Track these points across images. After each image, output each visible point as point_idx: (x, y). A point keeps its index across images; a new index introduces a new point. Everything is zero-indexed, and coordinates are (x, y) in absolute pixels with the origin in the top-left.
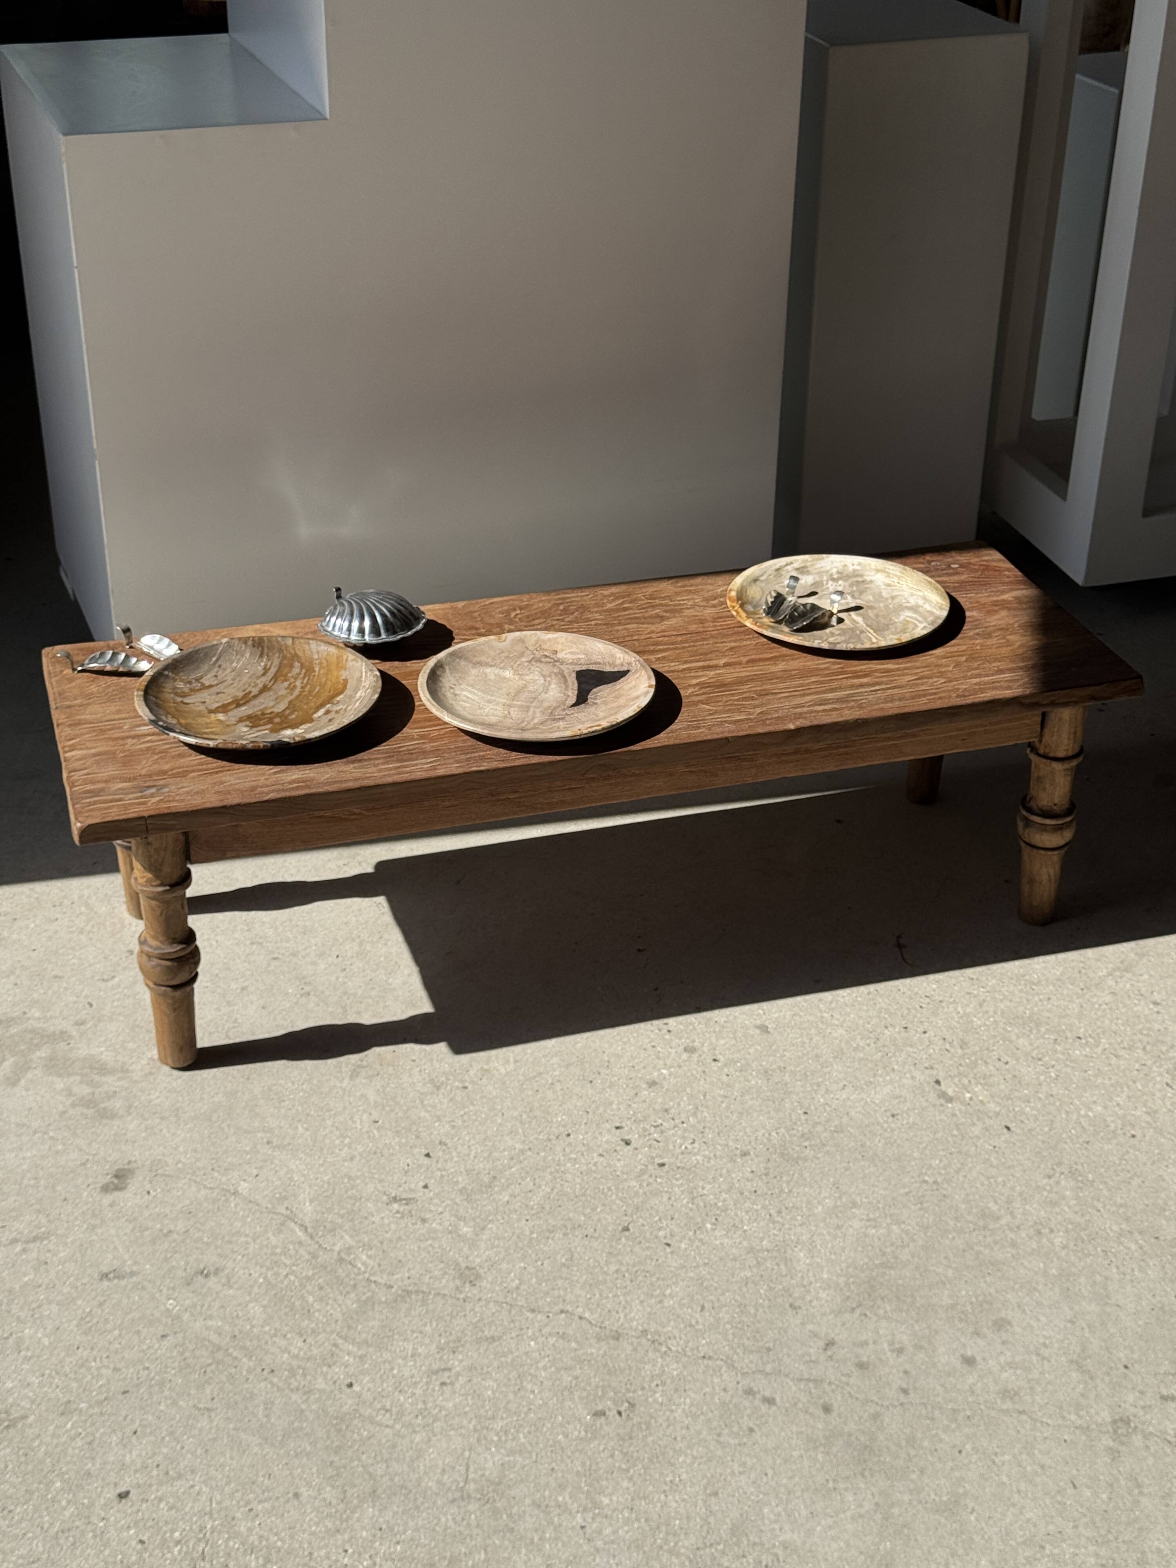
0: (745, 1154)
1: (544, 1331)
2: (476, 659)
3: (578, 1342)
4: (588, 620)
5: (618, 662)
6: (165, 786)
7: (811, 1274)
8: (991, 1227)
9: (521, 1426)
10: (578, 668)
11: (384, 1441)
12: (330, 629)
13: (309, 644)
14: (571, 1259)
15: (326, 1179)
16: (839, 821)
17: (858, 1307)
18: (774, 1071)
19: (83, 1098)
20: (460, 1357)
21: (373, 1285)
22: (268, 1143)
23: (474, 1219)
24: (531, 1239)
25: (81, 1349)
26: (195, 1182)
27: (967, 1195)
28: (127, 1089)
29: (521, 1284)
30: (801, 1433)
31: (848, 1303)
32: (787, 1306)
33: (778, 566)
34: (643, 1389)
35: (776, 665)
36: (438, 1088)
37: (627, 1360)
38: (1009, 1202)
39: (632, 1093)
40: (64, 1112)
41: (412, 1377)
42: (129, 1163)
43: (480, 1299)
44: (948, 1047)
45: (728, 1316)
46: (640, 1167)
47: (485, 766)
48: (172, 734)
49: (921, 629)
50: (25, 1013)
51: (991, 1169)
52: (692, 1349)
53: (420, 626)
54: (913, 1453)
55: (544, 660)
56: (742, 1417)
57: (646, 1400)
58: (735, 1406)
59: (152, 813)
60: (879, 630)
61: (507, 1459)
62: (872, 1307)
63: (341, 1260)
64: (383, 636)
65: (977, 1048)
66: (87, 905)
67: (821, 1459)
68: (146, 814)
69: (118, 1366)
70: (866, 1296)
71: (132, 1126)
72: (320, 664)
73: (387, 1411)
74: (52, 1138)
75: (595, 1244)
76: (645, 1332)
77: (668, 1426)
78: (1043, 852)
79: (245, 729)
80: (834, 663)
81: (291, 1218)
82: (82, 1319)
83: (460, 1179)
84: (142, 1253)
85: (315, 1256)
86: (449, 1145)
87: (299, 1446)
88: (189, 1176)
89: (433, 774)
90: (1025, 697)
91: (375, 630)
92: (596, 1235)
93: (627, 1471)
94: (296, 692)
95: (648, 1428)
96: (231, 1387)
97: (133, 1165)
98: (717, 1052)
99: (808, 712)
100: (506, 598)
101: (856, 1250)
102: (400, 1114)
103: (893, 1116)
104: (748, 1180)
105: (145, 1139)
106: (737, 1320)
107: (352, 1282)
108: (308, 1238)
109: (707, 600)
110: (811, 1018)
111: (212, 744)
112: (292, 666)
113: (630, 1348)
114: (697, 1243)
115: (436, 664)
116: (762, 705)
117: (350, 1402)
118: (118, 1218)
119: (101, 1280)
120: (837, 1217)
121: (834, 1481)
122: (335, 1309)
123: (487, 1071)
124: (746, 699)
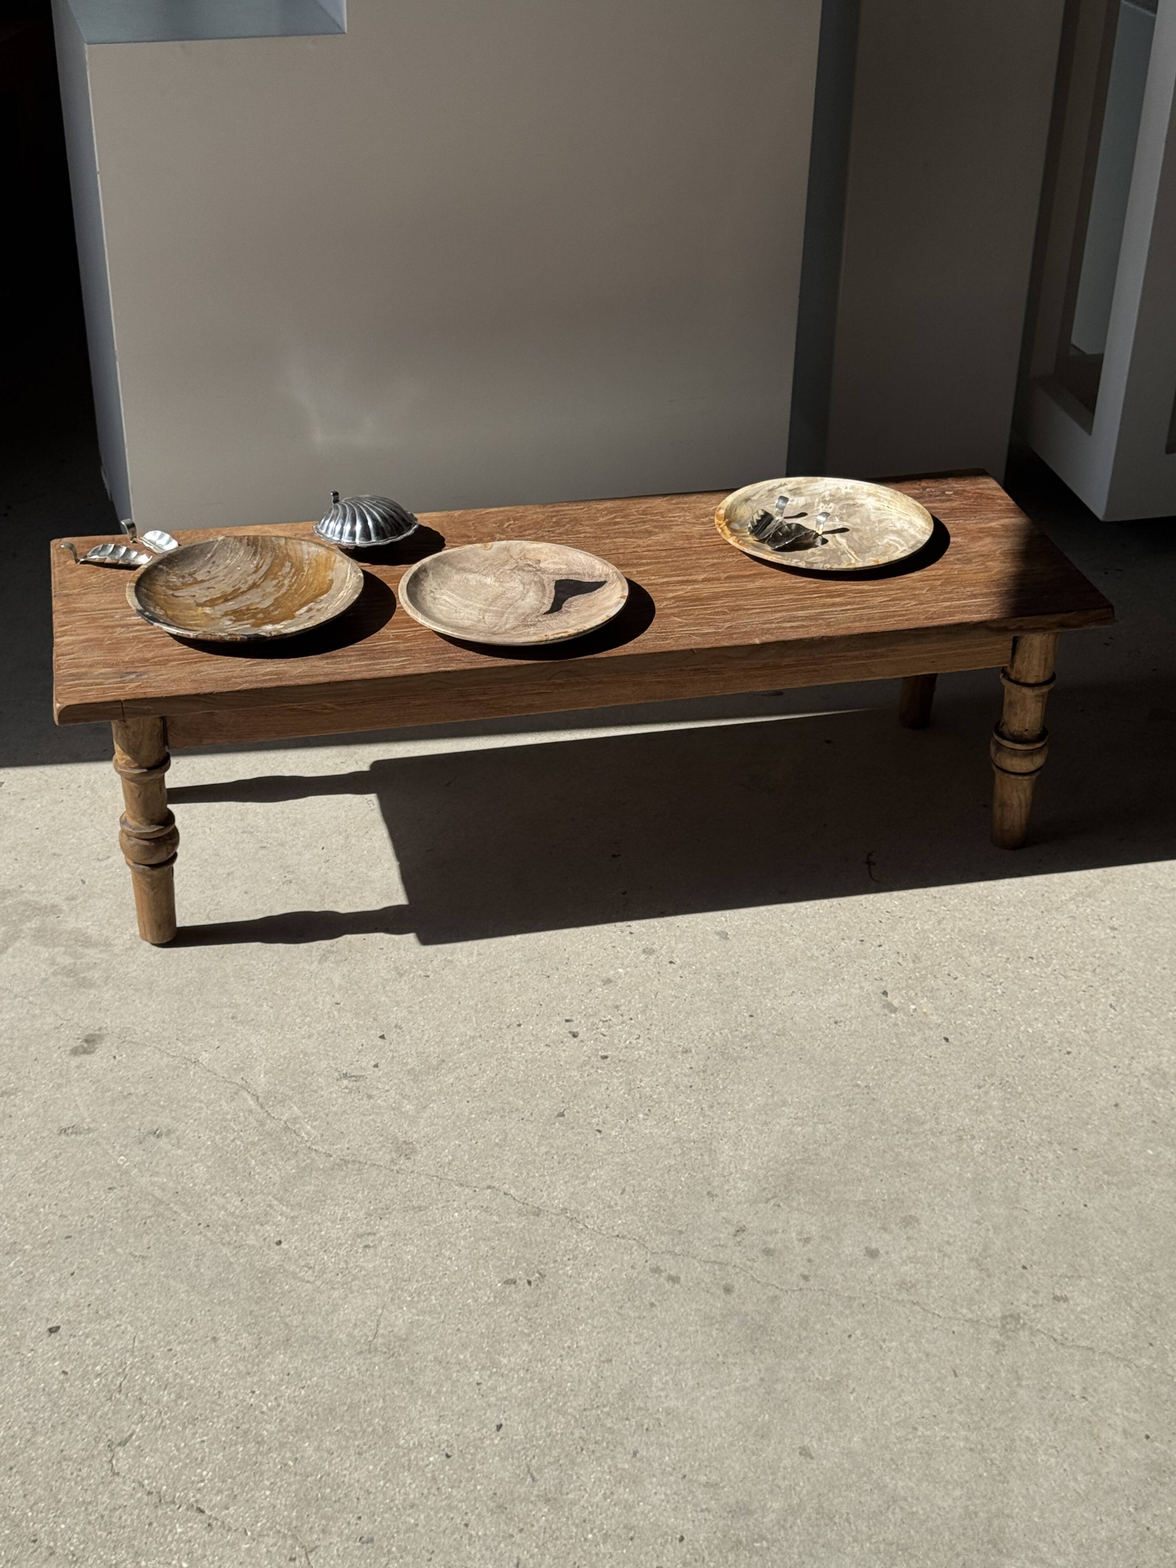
0: (686, 1051)
1: (469, 1204)
2: (460, 565)
3: (499, 1215)
4: (579, 532)
5: (597, 573)
6: (145, 673)
7: (732, 1166)
8: (915, 1131)
9: (434, 1289)
10: (558, 578)
11: (303, 1295)
12: (323, 531)
13: (301, 544)
14: (505, 1140)
15: (282, 1054)
16: (828, 742)
17: (772, 1198)
18: (728, 974)
19: (65, 967)
20: (386, 1223)
21: (313, 1154)
22: (233, 1018)
23: (418, 1099)
24: (470, 1119)
25: (33, 1196)
26: (160, 1050)
27: (897, 1100)
28: (107, 961)
29: (453, 1160)
30: (700, 1310)
31: (764, 1194)
32: (705, 1193)
33: (771, 487)
34: (555, 1261)
35: (754, 582)
36: (401, 975)
37: (544, 1235)
38: (936, 1108)
39: (586, 990)
40: (46, 980)
41: (338, 1238)
42: (100, 1029)
43: (412, 1172)
44: (900, 961)
45: (646, 1200)
46: (583, 1058)
47: (453, 667)
48: (156, 624)
49: (901, 552)
50: (21, 887)
51: (923, 1077)
52: (607, 1228)
53: (411, 532)
54: (804, 1334)
55: (526, 569)
56: (645, 1293)
57: (557, 1272)
58: (640, 1282)
59: (128, 697)
60: (860, 552)
61: (417, 1318)
62: (786, 1199)
63: (286, 1129)
64: (374, 540)
65: (929, 963)
66: (93, 790)
67: (715, 1335)
68: (122, 698)
69: (65, 1213)
70: (782, 1188)
71: (107, 996)
72: (310, 564)
73: (310, 1268)
74: (31, 1003)
75: (529, 1127)
76: (565, 1210)
77: (573, 1297)
78: (1013, 777)
79: (229, 623)
80: (810, 583)
81: (245, 1087)
82: (37, 1169)
83: (410, 1060)
84: (101, 1113)
85: (262, 1124)
86: (404, 1029)
87: (224, 1295)
88: (154, 1045)
89: (401, 672)
90: (994, 621)
91: (366, 534)
92: (532, 1119)
93: (529, 1335)
94: (283, 590)
95: (554, 1298)
96: (167, 1238)
97: (105, 1032)
98: (674, 955)
99: (774, 629)
100: (502, 509)
101: (779, 1146)
102: (362, 998)
103: (836, 1023)
104: (685, 1075)
105: (117, 1008)
106: (655, 1204)
107: (294, 1150)
108: (258, 1108)
109: (697, 517)
110: (771, 928)
111: (192, 635)
112: (283, 565)
113: (548, 1224)
114: (627, 1131)
115: (419, 569)
116: (732, 620)
117: (277, 1257)
118: (83, 1079)
119: (60, 1134)
120: (766, 1114)
121: (725, 1356)
122: (275, 1174)
123: (451, 962)
124: (717, 613)
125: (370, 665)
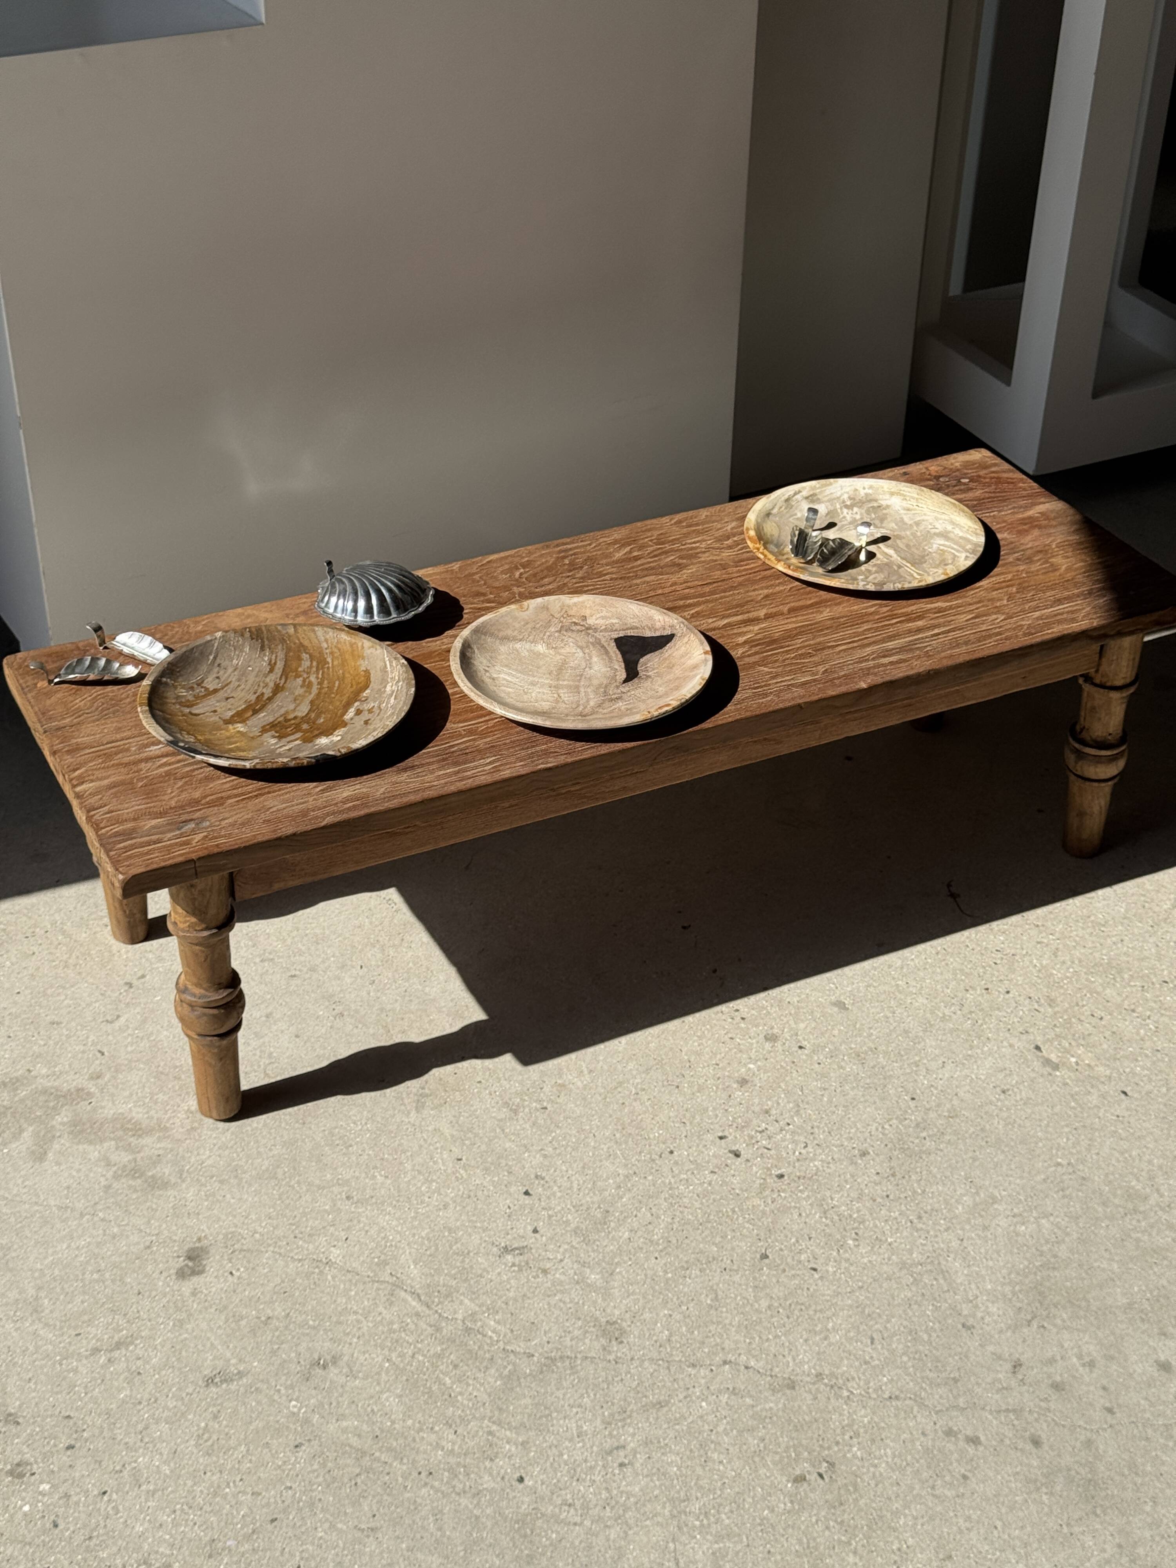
0: (864, 1154)
1: (712, 1388)
2: (501, 634)
3: (751, 1396)
4: (601, 575)
5: (658, 625)
6: (203, 819)
7: (973, 1286)
8: (1142, 1209)
9: (720, 1505)
10: (615, 635)
11: (577, 1543)
12: (331, 610)
13: (314, 631)
14: (716, 1298)
15: (423, 1234)
16: (849, 759)
17: (1033, 1318)
18: (866, 1053)
19: (125, 1166)
20: (631, 1430)
21: (512, 1357)
22: (348, 1198)
23: (599, 1264)
24: (667, 1280)
25: (209, 1474)
26: (280, 1254)
27: (1107, 1175)
28: (171, 1150)
29: (671, 1335)
30: (1017, 1473)
31: (1022, 1315)
32: (960, 1326)
33: (786, 497)
34: (837, 1443)
35: (821, 612)
36: (516, 1112)
37: (811, 1412)
38: (1152, 1178)
39: (725, 1096)
40: (108, 1187)
41: (586, 1461)
42: (199, 1240)
43: (632, 1359)
44: (1036, 1007)
45: (901, 1346)
46: (758, 1182)
47: (552, 763)
48: (199, 757)
49: (965, 561)
50: (29, 1071)
51: (1122, 1143)
52: (875, 1390)
53: (429, 600)
54: (1139, 1480)
55: (574, 628)
56: (951, 1464)
57: (844, 1456)
58: (939, 1450)
59: (201, 854)
60: (918, 562)
61: (716, 1546)
62: (1048, 1317)
63: (468, 1330)
64: (394, 615)
65: (1067, 1005)
66: (63, 932)
67: (1047, 1501)
68: (194, 856)
69: (256, 1489)
70: (1038, 1305)
71: (190, 1195)
72: (332, 653)
73: (570, 1505)
74: (103, 1220)
75: (737, 1278)
76: (819, 1375)
77: (876, 1485)
78: (1096, 784)
79: (273, 741)
80: (881, 606)
81: (398, 1285)
82: (199, 1437)
83: (570, 1217)
84: (244, 1348)
85: (438, 1329)
86: (547, 1178)
87: (487, 1561)
88: (271, 1248)
89: (498, 776)
90: (1095, 629)
91: (384, 610)
92: (735, 1267)
93: (849, 1543)
94: (315, 690)
95: (856, 1490)
96: (390, 1499)
97: (205, 1243)
98: (800, 1038)
99: (874, 667)
100: (502, 554)
101: (1012, 1253)
102: (483, 1147)
103: (1004, 1092)
104: (876, 1184)
105: (209, 1209)
106: (912, 1349)
107: (487, 1355)
108: (425, 1308)
109: (719, 540)
110: (886, 988)
111: (248, 765)
112: (300, 659)
113: (809, 1397)
114: (844, 1265)
115: (463, 645)
116: (823, 662)
117: (527, 1499)
118: (206, 1309)
119: (207, 1386)
120: (982, 1216)
121: (1068, 1525)
122: (479, 1390)
123: (563, 1086)
124: (802, 656)
125: (458, 772)
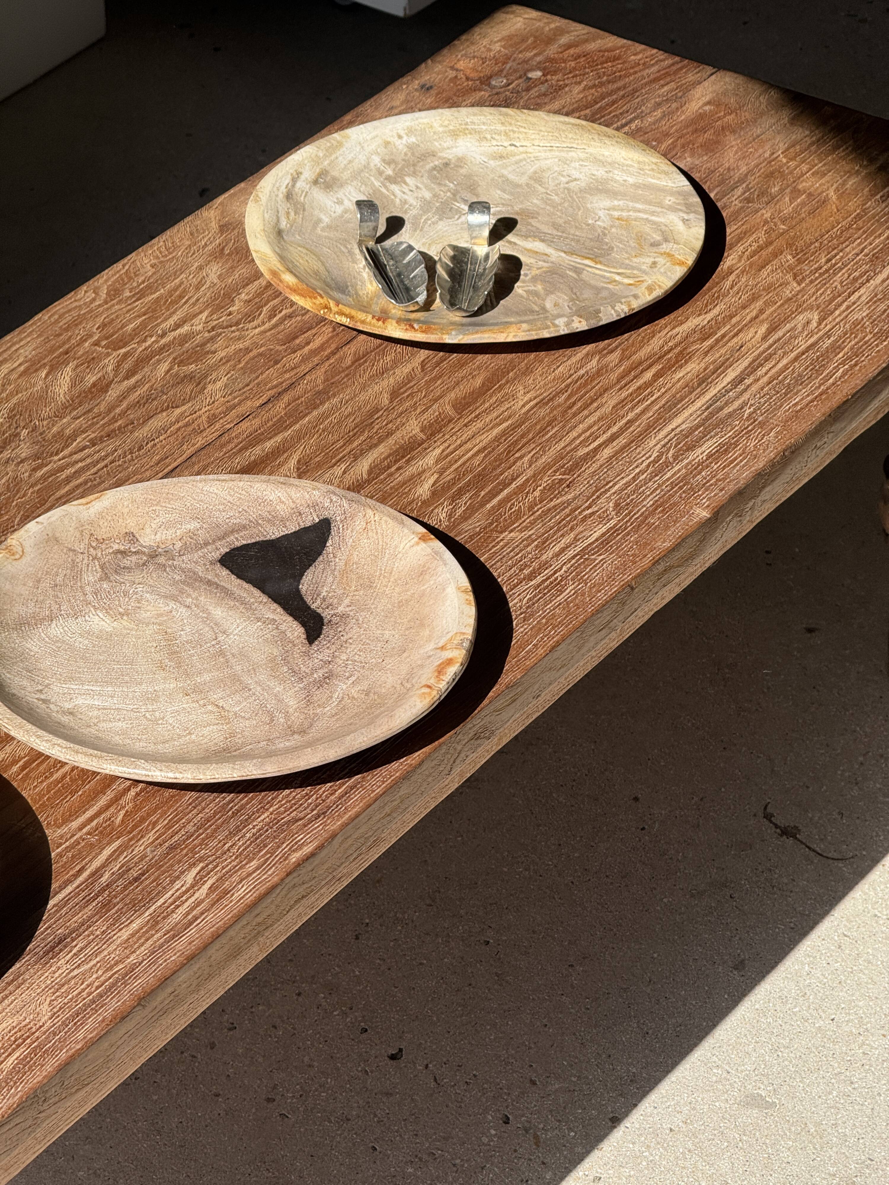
5: (278, 509)
10: (215, 553)
33: (283, 189)
35: (513, 397)
55: (127, 562)
110: (806, 1041)
116: (598, 491)
124: (553, 489)
125: (154, 923)
